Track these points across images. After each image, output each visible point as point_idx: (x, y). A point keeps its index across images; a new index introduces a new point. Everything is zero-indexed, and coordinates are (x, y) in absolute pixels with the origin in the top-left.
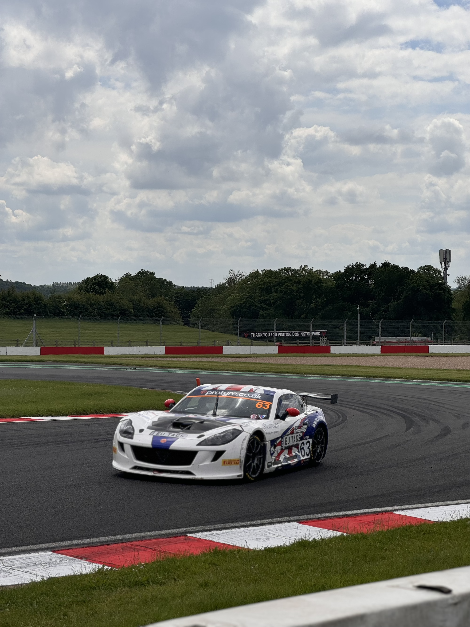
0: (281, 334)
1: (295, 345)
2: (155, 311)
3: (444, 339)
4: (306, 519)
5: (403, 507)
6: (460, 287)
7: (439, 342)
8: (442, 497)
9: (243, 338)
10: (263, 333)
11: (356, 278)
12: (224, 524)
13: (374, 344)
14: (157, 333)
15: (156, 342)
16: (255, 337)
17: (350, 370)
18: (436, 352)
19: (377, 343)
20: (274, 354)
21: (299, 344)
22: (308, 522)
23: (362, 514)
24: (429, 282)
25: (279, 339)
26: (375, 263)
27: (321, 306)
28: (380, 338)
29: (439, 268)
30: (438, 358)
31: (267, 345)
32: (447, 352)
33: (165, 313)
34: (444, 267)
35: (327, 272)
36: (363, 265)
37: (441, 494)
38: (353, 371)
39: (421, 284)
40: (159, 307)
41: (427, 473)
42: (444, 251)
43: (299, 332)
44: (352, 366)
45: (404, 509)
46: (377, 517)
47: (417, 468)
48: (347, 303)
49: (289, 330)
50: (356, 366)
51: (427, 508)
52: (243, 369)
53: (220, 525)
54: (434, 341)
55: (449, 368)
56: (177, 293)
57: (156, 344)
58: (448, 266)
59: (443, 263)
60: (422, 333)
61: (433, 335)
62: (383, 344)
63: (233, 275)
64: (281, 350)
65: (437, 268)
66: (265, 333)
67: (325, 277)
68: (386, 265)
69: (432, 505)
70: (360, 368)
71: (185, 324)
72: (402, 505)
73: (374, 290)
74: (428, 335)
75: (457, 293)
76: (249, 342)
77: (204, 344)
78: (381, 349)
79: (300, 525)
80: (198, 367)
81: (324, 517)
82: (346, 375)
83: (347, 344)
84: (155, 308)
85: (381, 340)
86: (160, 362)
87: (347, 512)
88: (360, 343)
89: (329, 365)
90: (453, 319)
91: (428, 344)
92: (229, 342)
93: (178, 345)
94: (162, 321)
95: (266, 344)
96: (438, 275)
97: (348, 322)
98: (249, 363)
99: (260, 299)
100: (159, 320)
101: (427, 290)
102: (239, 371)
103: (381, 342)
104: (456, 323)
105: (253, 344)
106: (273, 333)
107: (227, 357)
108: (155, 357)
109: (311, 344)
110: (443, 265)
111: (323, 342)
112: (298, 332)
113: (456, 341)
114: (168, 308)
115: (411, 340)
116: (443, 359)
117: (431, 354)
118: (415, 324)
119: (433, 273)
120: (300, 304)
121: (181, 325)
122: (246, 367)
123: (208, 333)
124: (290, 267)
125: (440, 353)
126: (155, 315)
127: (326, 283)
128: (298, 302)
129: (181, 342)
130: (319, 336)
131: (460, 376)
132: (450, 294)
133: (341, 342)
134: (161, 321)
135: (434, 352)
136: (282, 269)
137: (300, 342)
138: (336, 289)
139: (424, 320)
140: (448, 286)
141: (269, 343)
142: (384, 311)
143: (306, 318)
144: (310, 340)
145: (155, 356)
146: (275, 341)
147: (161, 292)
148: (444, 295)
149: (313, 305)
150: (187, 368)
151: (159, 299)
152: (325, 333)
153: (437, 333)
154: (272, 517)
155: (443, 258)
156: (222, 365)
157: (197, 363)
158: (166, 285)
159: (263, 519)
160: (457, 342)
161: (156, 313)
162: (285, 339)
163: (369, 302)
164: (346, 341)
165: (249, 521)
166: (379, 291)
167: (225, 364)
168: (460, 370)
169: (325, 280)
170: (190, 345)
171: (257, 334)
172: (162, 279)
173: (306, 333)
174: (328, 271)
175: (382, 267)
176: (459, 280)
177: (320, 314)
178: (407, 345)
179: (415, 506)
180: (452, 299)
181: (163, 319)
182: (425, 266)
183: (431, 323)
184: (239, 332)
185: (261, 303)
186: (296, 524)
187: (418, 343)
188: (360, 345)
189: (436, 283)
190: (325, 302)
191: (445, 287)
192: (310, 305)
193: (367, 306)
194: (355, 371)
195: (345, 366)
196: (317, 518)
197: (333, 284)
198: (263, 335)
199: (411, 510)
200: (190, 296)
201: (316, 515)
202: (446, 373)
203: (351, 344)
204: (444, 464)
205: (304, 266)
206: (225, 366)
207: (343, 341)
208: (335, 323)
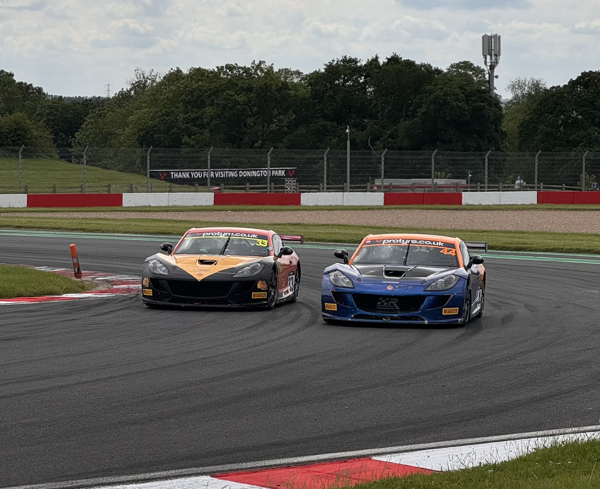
0: (221, 174)
1: (243, 192)
2: (12, 137)
3: (486, 181)
4: (226, 471)
5: (389, 449)
6: (516, 97)
7: (479, 187)
8: (453, 432)
9: (157, 180)
10: (190, 171)
11: (345, 81)
12: (89, 480)
13: (372, 190)
14: (15, 172)
15: (13, 187)
16: (178, 179)
17: (330, 231)
18: (474, 203)
19: (379, 189)
20: (208, 206)
21: (250, 190)
22: (228, 475)
23: (319, 461)
24: (465, 89)
25: (216, 181)
26: (377, 58)
27: (287, 127)
28: (382, 181)
29: (483, 67)
30: (477, 213)
31: (195, 192)
32: (491, 204)
33: (29, 139)
34: (489, 64)
35: (298, 73)
36: (355, 61)
37: (453, 428)
38: (334, 233)
39: (451, 91)
40: (18, 130)
41: (435, 394)
42: (489, 37)
43: (251, 170)
44: (334, 225)
45: (390, 453)
46: (344, 466)
47: (419, 387)
48: (332, 123)
49: (234, 166)
50: (340, 225)
51: (427, 450)
52: (152, 231)
53: (81, 481)
54: (472, 185)
55: (493, 228)
56: (50, 107)
57: (13, 190)
58: (496, 63)
59: (488, 57)
60: (452, 172)
61: (470, 176)
62: (387, 190)
63: (142, 76)
64: (219, 200)
65: (479, 66)
66: (195, 171)
67: (295, 81)
68: (394, 60)
69: (436, 446)
70: (346, 229)
71: (62, 157)
72: (388, 447)
73: (374, 102)
74: (463, 176)
75: (510, 107)
76: (165, 187)
77: (92, 190)
78: (385, 198)
79: (216, 480)
80: (79, 227)
81: (257, 467)
82: (323, 240)
83: (329, 190)
84: (12, 132)
85: (384, 184)
86: (16, 220)
87: (295, 458)
88: (351, 188)
89: (296, 224)
90: (504, 149)
91: (462, 189)
92: (134, 186)
93: (48, 192)
94: (22, 152)
95: (195, 190)
96: (480, 78)
97: (329, 153)
98: (163, 221)
99: (187, 117)
100: (18, 151)
101: (460, 102)
102: (146, 233)
103: (385, 187)
104: (508, 156)
105: (174, 189)
106: (207, 171)
107: (129, 211)
108: (11, 212)
109: (269, 190)
110: (488, 60)
111: (290, 186)
112: (249, 171)
113: (507, 185)
114: (33, 130)
115: (433, 183)
116: (485, 213)
117: (466, 207)
118: (441, 157)
119: (473, 74)
120: (252, 124)
121: (55, 160)
122: (157, 227)
123: (100, 172)
124: (236, 64)
125: (481, 205)
126: (11, 142)
127: (296, 90)
128: (250, 121)
129: (54, 187)
130: (283, 177)
131: (509, 240)
132: (498, 108)
133: (318, 186)
134: (20, 152)
135: (470, 203)
136: (222, 67)
137: (250, 186)
138: (311, 100)
139: (455, 151)
140: (498, 95)
141: (200, 188)
142: (391, 136)
143: (262, 147)
144: (267, 184)
145: (11, 209)
146: (209, 184)
147: (23, 105)
148: (489, 110)
149: (273, 127)
150: (60, 228)
151: (18, 116)
152: (293, 172)
153: (478, 172)
154: (170, 468)
155: (487, 49)
156: (119, 223)
157: (78, 221)
158: (32, 93)
159: (154, 472)
160: (509, 187)
161: (13, 139)
162: (227, 181)
163: (366, 120)
164: (327, 184)
165: (132, 474)
166: (382, 103)
167: (124, 223)
168: (510, 232)
169: (295, 85)
170: (69, 192)
171: (180, 173)
172: (26, 83)
173: (262, 171)
174: (300, 71)
175: (387, 63)
176: (514, 86)
177: (285, 140)
178: (428, 191)
179: (409, 447)
180: (502, 116)
181: (24, 150)
182: (461, 63)
183: (468, 155)
184: (149, 171)
185: (187, 123)
186: (208, 478)
187: (445, 189)
188: (350, 192)
189: (476, 91)
190: (294, 122)
191: (491, 97)
192: (268, 126)
193: (364, 128)
194: (337, 233)
195: (323, 225)
196: (245, 469)
197: (307, 92)
198: (190, 175)
199: (401, 454)
200: (71, 111)
201: (244, 464)
202: (486, 236)
203: (336, 190)
204: (464, 380)
205: (260, 61)
206: (123, 225)
207: (321, 184)
208: (310, 155)
